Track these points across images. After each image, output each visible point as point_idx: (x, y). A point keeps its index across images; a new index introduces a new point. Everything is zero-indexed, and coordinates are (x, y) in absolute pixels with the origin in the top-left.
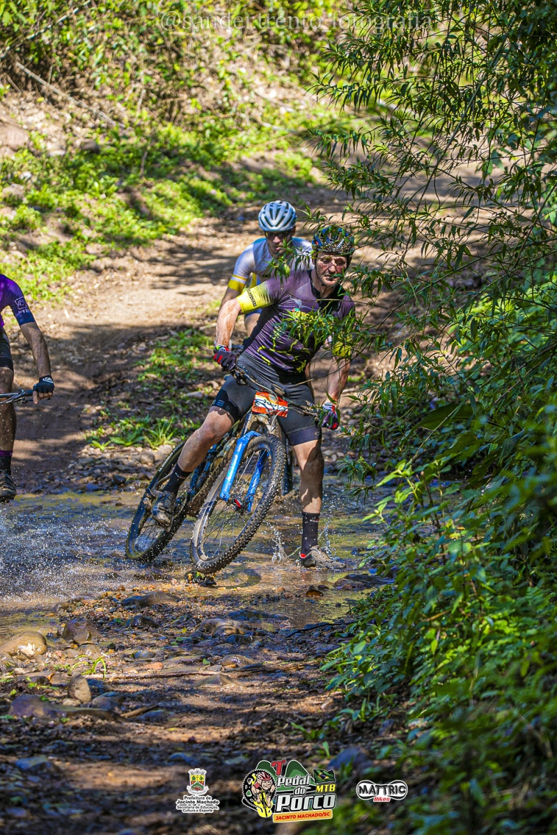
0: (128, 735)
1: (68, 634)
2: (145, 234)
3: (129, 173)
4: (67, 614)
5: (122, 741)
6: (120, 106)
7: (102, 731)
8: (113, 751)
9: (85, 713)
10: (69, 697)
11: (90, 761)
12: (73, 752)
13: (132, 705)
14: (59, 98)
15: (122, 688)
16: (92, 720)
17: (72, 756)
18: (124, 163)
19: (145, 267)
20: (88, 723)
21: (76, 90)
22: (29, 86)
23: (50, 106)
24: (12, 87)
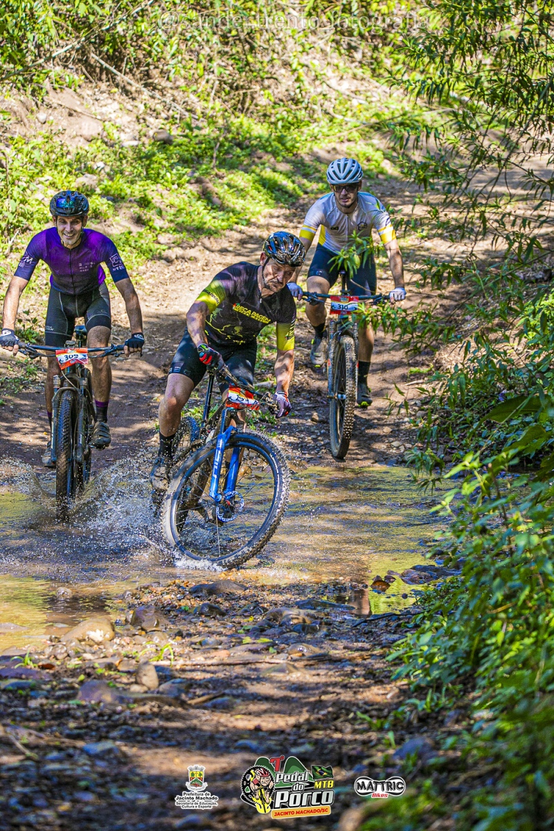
0: (195, 722)
1: (136, 621)
2: (216, 225)
3: (201, 164)
4: (136, 602)
5: (189, 728)
6: (193, 98)
7: (169, 717)
8: (180, 738)
9: (152, 699)
10: (136, 683)
11: (157, 746)
13: (199, 692)
14: (133, 89)
15: (189, 675)
16: (159, 707)
17: (139, 742)
18: (196, 154)
19: (216, 257)
20: (156, 710)
21: (150, 81)
22: (104, 77)
23: (124, 97)
24: (87, 78)
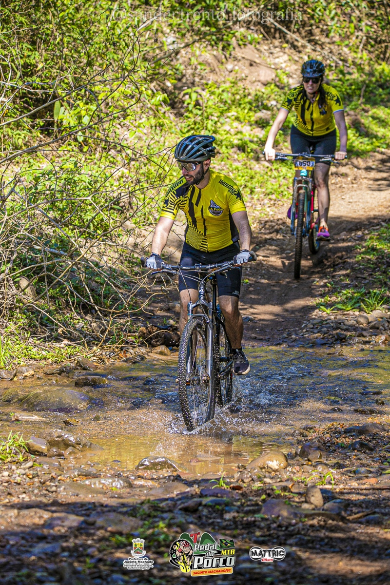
0: (353, 533)
1: (304, 454)
2: (363, 148)
3: (351, 102)
4: (303, 439)
5: (349, 538)
6: (346, 50)
7: (333, 529)
8: (342, 546)
9: (319, 515)
10: (306, 502)
11: (325, 552)
12: (310, 545)
13: (355, 510)
14: (299, 44)
15: (347, 497)
16: (324, 521)
17: (310, 548)
18: (348, 93)
19: (362, 173)
20: (322, 523)
21: (312, 38)
22: (277, 35)
23: (292, 50)
24: (264, 36)
